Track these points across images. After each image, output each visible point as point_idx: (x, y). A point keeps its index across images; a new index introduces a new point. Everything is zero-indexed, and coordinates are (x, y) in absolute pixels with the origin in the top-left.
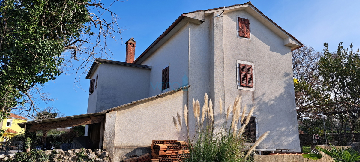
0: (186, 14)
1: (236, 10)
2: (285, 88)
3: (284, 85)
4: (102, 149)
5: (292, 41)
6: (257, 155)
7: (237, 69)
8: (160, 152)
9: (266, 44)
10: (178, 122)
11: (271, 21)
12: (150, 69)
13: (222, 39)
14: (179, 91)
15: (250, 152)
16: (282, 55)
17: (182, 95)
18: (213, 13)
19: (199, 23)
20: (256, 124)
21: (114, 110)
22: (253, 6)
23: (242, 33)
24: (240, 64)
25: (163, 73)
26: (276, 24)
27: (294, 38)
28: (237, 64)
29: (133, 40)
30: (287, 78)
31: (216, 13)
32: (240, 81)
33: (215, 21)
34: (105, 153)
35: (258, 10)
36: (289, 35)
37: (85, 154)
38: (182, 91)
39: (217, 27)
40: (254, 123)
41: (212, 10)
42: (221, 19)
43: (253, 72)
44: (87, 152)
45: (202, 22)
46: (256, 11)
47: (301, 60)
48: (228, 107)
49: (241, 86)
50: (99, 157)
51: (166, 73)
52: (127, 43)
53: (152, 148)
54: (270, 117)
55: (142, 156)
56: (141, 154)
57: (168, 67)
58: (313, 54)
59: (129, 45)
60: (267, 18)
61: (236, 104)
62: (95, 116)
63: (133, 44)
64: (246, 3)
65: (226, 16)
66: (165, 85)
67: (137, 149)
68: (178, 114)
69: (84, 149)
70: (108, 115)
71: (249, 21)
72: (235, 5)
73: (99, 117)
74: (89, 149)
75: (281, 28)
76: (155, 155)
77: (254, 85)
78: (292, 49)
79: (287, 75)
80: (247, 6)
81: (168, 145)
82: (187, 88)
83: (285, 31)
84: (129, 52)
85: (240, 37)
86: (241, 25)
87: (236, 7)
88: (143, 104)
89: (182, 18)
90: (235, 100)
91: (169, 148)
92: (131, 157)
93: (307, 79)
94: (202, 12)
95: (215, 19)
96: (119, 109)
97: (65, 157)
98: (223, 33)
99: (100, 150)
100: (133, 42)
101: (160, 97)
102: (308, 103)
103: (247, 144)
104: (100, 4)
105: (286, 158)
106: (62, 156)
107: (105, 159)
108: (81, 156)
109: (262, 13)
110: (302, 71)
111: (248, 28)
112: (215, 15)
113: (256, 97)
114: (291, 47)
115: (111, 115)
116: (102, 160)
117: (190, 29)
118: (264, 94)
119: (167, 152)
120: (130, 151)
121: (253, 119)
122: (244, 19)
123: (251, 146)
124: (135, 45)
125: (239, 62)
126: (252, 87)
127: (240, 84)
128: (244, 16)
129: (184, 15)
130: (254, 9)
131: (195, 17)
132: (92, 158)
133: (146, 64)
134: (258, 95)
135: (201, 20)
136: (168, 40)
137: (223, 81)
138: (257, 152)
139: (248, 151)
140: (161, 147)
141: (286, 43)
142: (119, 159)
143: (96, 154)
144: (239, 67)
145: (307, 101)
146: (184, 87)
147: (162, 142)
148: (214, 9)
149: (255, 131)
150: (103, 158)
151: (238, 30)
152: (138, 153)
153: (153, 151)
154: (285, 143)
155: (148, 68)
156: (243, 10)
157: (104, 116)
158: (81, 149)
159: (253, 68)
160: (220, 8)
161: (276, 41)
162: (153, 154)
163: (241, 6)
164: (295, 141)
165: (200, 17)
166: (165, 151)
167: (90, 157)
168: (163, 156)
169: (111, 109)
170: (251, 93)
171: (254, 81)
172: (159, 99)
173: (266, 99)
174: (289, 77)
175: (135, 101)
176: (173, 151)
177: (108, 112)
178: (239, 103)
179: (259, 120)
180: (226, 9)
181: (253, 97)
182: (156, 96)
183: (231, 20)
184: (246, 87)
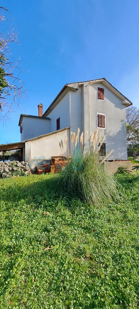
0: (68, 84)
1: (97, 83)
2: (121, 128)
3: (121, 126)
4: (25, 161)
5: (127, 102)
6: (106, 162)
7: (97, 117)
8: (55, 162)
9: (113, 103)
10: (61, 145)
11: (116, 90)
12: (50, 120)
13: (88, 100)
14: (65, 130)
15: (102, 162)
16: (121, 109)
17: (67, 132)
18: (83, 84)
19: (75, 90)
20: (106, 147)
21: (29, 141)
22: (106, 80)
23: (100, 97)
24: (98, 115)
25: (57, 121)
26: (119, 92)
27: (128, 100)
28: (97, 115)
29: (41, 105)
30: (122, 123)
31: (85, 84)
32: (98, 124)
33: (85, 89)
34: (26, 163)
35: (109, 83)
36: (126, 98)
37: (16, 164)
38: (67, 130)
39: (86, 93)
40: (105, 146)
41: (83, 82)
42: (88, 88)
43: (105, 119)
44: (17, 162)
45: (77, 89)
46: (108, 83)
47: (130, 114)
48: (91, 135)
49: (98, 127)
50: (23, 165)
51: (58, 121)
52: (38, 106)
53: (51, 160)
54: (113, 143)
55: (46, 164)
56: (46, 163)
57: (59, 118)
58: (136, 110)
59: (39, 107)
60: (114, 87)
61: (95, 134)
62: (19, 144)
63: (42, 107)
64: (102, 78)
65: (91, 86)
66: (58, 127)
67: (43, 161)
68: (61, 141)
69: (15, 161)
70: (26, 143)
71: (104, 89)
72: (96, 80)
73: (21, 145)
74: (17, 161)
75: (121, 94)
76: (53, 164)
77: (105, 126)
78: (126, 106)
79: (122, 121)
80: (103, 80)
81: (60, 158)
82: (69, 128)
83: (123, 96)
84: (40, 111)
85: (99, 99)
86: (99, 92)
87: (97, 81)
88: (45, 138)
89: (66, 87)
90: (95, 131)
91: (60, 160)
92: (40, 165)
93: (132, 124)
94: (77, 83)
95: (84, 88)
96: (32, 140)
97: (5, 166)
98: (89, 96)
99: (23, 162)
100: (42, 106)
101: (54, 133)
102: (132, 136)
103: (101, 157)
104: (12, 74)
105: (121, 164)
106: (3, 165)
107: (26, 166)
108: (13, 165)
109: (111, 85)
110: (130, 120)
111: (103, 93)
112: (84, 85)
113: (106, 133)
114: (126, 105)
115: (28, 144)
116: (25, 167)
117: (70, 94)
118: (110, 131)
119: (59, 162)
120: (40, 162)
121: (104, 144)
122: (101, 89)
123: (103, 158)
124: (43, 107)
125: (98, 113)
126: (104, 127)
127: (98, 126)
128: (101, 86)
129: (67, 85)
130: (107, 82)
131: (73, 87)
132: (19, 166)
133: (48, 117)
134: (107, 131)
135: (76, 88)
136: (59, 102)
137: (89, 124)
138: (106, 161)
139: (101, 161)
140: (55, 160)
141: (124, 103)
142: (34, 166)
143: (22, 164)
144: (98, 117)
145: (131, 135)
146: (67, 128)
147: (56, 157)
148: (84, 82)
149: (105, 150)
150: (25, 166)
151: (97, 95)
152: (44, 163)
153: (52, 161)
154: (120, 156)
155: (49, 119)
156: (101, 83)
157: (24, 143)
158: (13, 161)
159: (105, 117)
160: (87, 81)
161: (118, 101)
162: (52, 163)
163: (100, 80)
164: (125, 155)
165: (76, 86)
166: (58, 162)
167: (18, 165)
168: (57, 164)
169: (28, 140)
170: (104, 131)
171: (105, 124)
172: (54, 134)
173: (111, 134)
174: (124, 122)
175: (41, 136)
176: (62, 161)
177: (26, 142)
178: (97, 133)
179: (108, 144)
180: (91, 82)
181: (105, 132)
182: (52, 133)
183: (94, 89)
184: (102, 127)
